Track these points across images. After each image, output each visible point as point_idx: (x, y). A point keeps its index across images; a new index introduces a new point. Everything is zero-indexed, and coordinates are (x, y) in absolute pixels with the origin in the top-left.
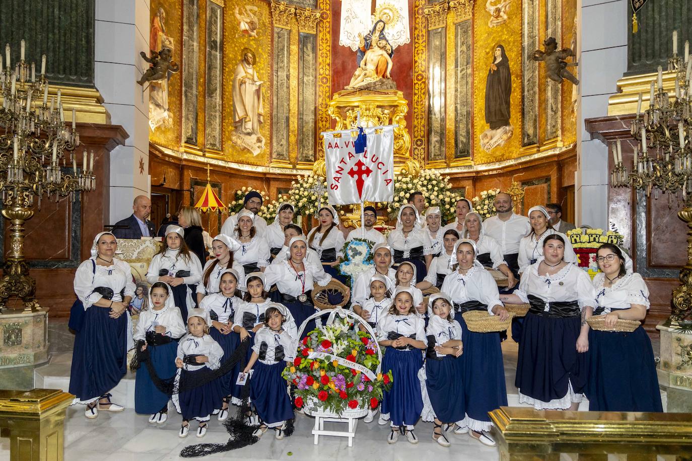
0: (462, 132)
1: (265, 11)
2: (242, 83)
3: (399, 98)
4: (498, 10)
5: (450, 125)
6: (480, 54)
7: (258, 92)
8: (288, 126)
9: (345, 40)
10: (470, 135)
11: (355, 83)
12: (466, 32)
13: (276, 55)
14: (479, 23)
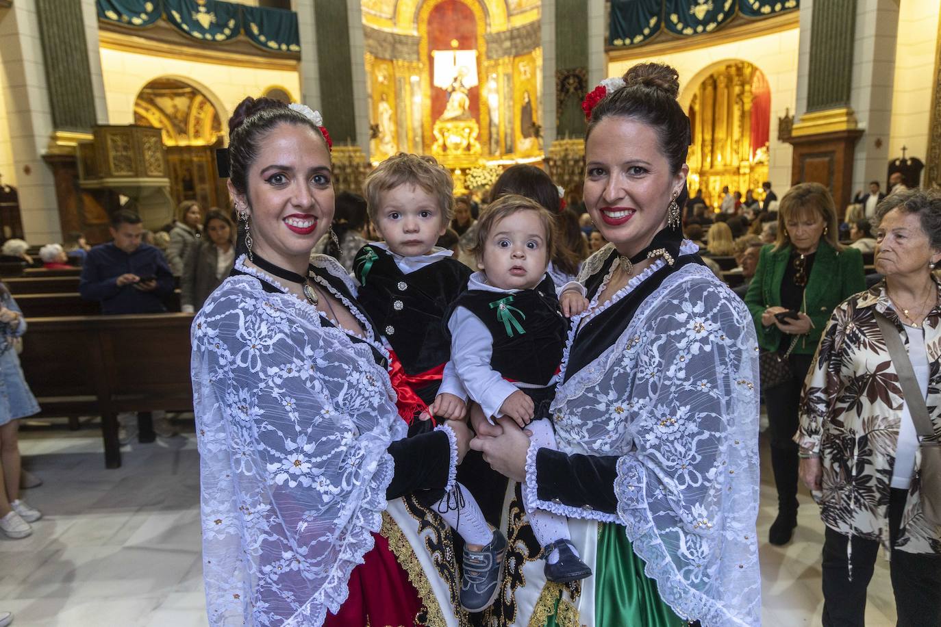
0: (509, 139)
1: (391, 67)
2: (382, 114)
3: (473, 124)
4: (525, 71)
5: (502, 134)
6: (517, 95)
7: (390, 119)
8: (407, 136)
9: (437, 83)
10: (513, 141)
11: (448, 114)
12: (509, 79)
13: (398, 95)
14: (516, 76)
